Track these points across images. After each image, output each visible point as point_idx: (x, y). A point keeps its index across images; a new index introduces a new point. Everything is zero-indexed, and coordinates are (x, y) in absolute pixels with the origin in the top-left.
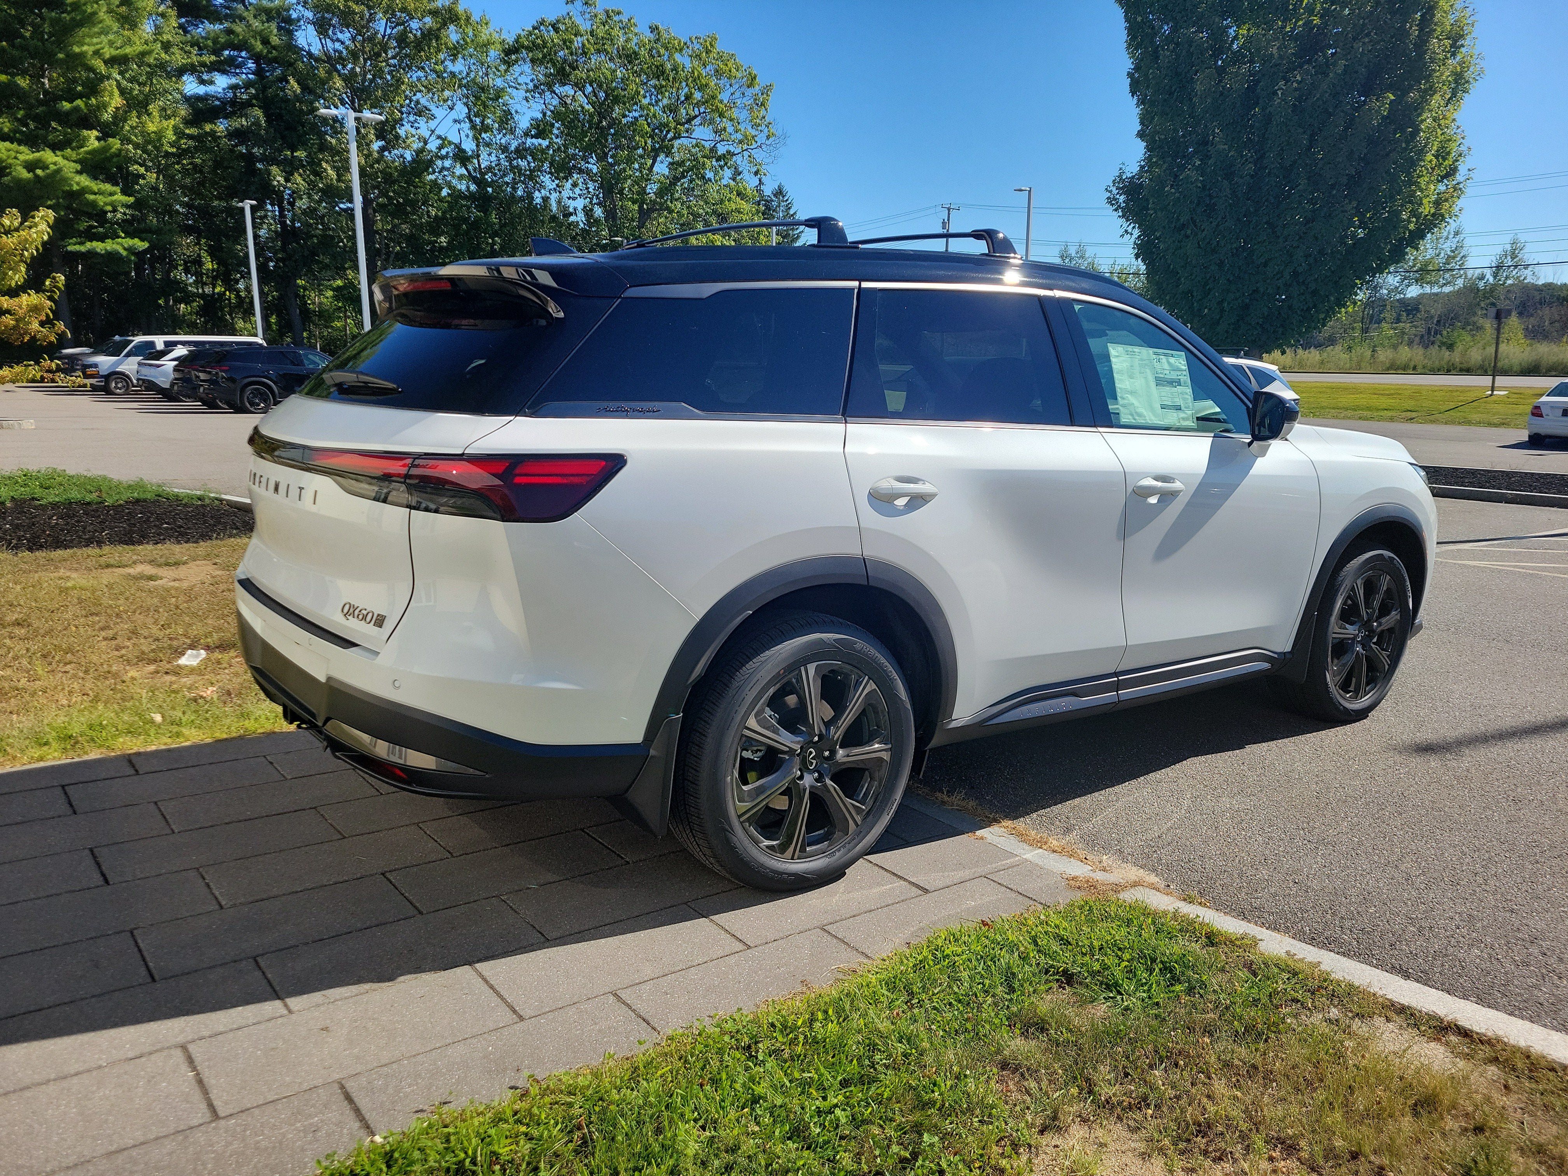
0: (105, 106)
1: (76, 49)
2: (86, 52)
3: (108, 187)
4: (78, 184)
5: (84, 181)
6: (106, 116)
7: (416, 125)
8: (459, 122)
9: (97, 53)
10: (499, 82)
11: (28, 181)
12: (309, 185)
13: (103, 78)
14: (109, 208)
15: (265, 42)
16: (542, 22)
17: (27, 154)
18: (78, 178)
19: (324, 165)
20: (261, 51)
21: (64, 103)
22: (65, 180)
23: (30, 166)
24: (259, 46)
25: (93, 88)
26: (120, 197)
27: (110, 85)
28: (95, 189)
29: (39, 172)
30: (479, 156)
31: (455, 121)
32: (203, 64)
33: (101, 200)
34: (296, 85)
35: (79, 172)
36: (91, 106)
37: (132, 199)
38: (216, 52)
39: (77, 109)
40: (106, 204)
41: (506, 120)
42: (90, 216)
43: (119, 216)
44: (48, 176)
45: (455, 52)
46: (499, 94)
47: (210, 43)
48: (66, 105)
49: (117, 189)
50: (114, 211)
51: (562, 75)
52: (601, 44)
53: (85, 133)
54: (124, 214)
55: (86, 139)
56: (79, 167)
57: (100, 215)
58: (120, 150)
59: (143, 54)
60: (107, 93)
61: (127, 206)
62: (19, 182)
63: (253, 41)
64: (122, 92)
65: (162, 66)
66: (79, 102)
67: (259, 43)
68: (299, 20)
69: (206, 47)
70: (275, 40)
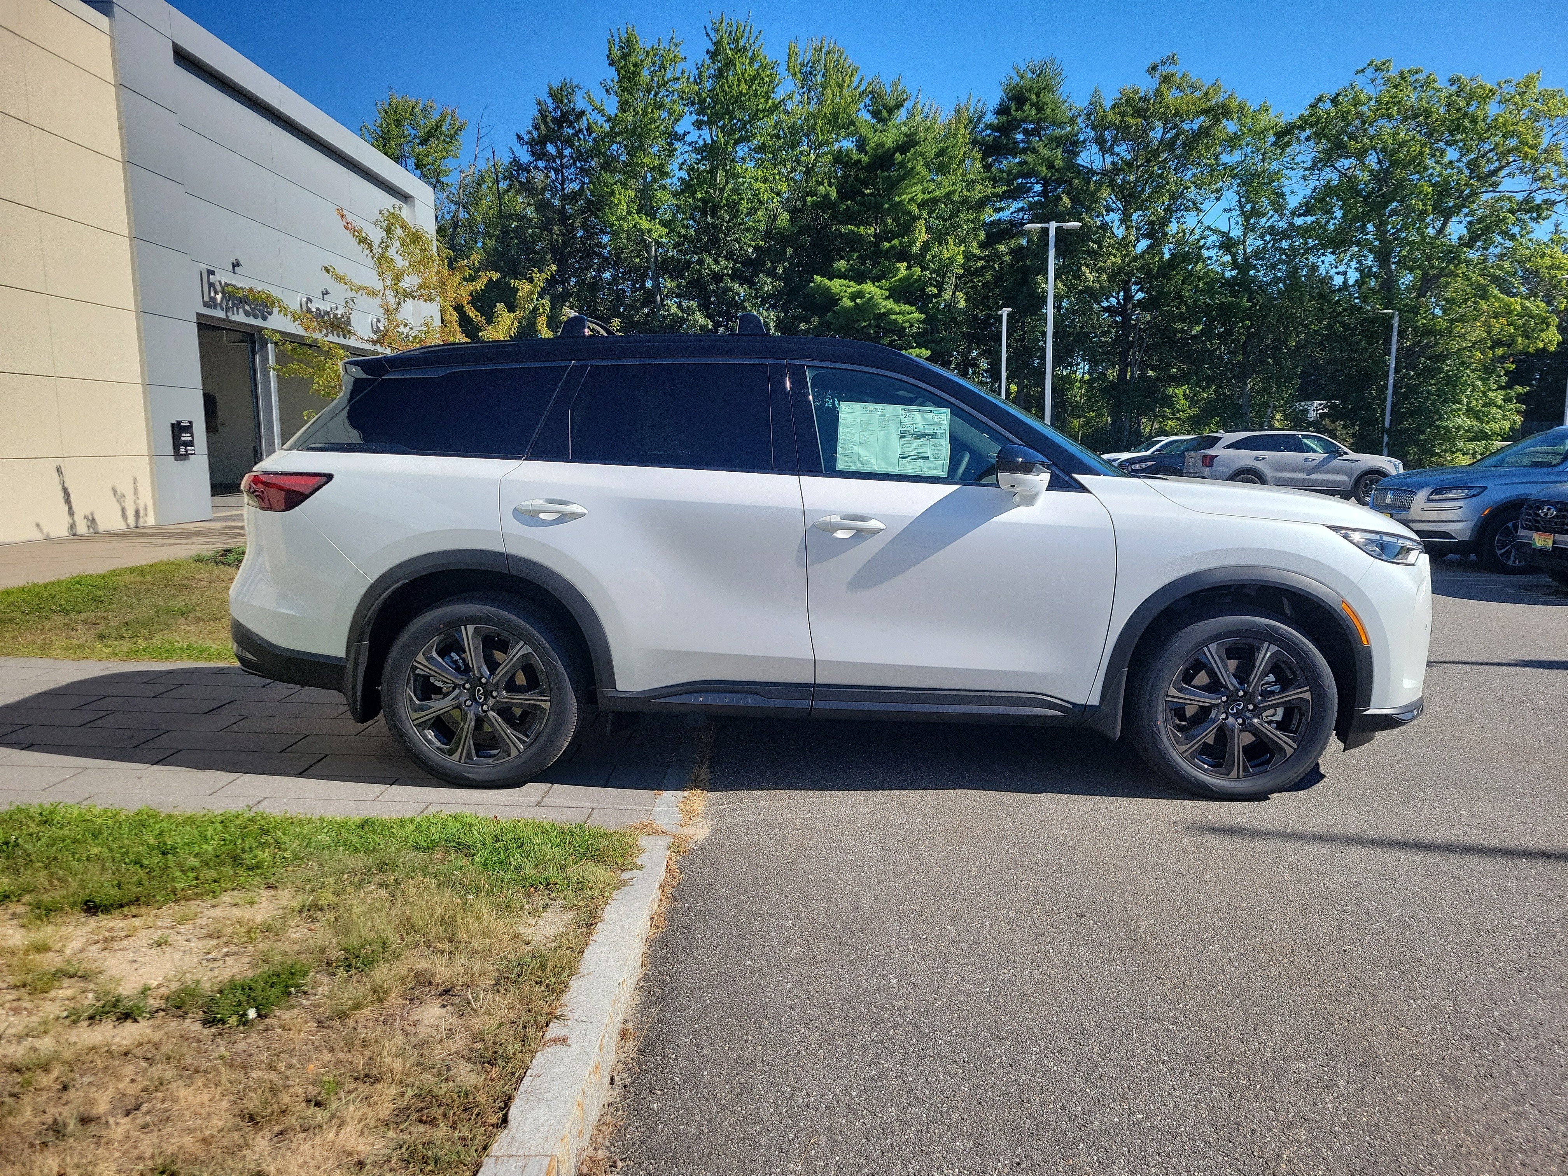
0: (913, 242)
1: (898, 199)
2: (904, 200)
3: (908, 308)
4: (885, 307)
5: (890, 304)
6: (915, 250)
7: (1183, 220)
8: (1230, 210)
9: (912, 200)
10: (1274, 166)
11: (850, 308)
12: (1069, 289)
13: (914, 219)
14: (908, 324)
15: (1051, 166)
16: (1320, 99)
17: (854, 287)
18: (884, 303)
19: (1084, 268)
20: (1046, 175)
21: (885, 243)
22: (876, 305)
23: (853, 297)
24: (1044, 171)
25: (907, 229)
26: (916, 315)
27: (921, 225)
28: (897, 310)
29: (858, 300)
30: (1244, 241)
31: (1225, 210)
32: (996, 195)
33: (900, 318)
34: (1068, 201)
35: (887, 298)
36: (905, 242)
37: (923, 316)
38: (1009, 183)
39: (893, 247)
40: (904, 322)
41: (1278, 200)
42: (892, 332)
43: (914, 330)
44: (864, 303)
45: (1233, 142)
46: (1273, 177)
47: (1005, 175)
48: (887, 245)
49: (913, 309)
50: (912, 326)
51: (1338, 148)
52: (1384, 109)
53: (898, 265)
54: (919, 328)
55: (899, 269)
56: (887, 293)
57: (900, 331)
58: (920, 276)
59: (948, 194)
60: (917, 231)
61: (922, 322)
62: (844, 309)
63: (1039, 168)
64: (929, 228)
65: (964, 201)
66: (896, 242)
67: (1044, 169)
68: (1084, 141)
69: (1001, 179)
70: (1059, 163)
